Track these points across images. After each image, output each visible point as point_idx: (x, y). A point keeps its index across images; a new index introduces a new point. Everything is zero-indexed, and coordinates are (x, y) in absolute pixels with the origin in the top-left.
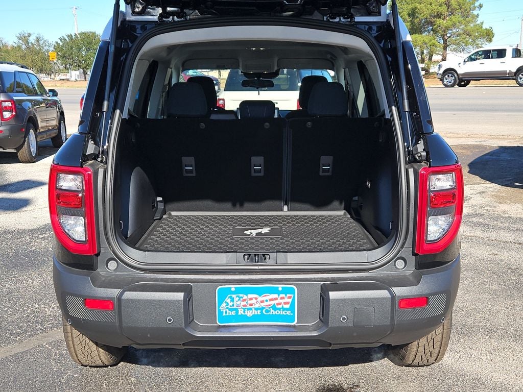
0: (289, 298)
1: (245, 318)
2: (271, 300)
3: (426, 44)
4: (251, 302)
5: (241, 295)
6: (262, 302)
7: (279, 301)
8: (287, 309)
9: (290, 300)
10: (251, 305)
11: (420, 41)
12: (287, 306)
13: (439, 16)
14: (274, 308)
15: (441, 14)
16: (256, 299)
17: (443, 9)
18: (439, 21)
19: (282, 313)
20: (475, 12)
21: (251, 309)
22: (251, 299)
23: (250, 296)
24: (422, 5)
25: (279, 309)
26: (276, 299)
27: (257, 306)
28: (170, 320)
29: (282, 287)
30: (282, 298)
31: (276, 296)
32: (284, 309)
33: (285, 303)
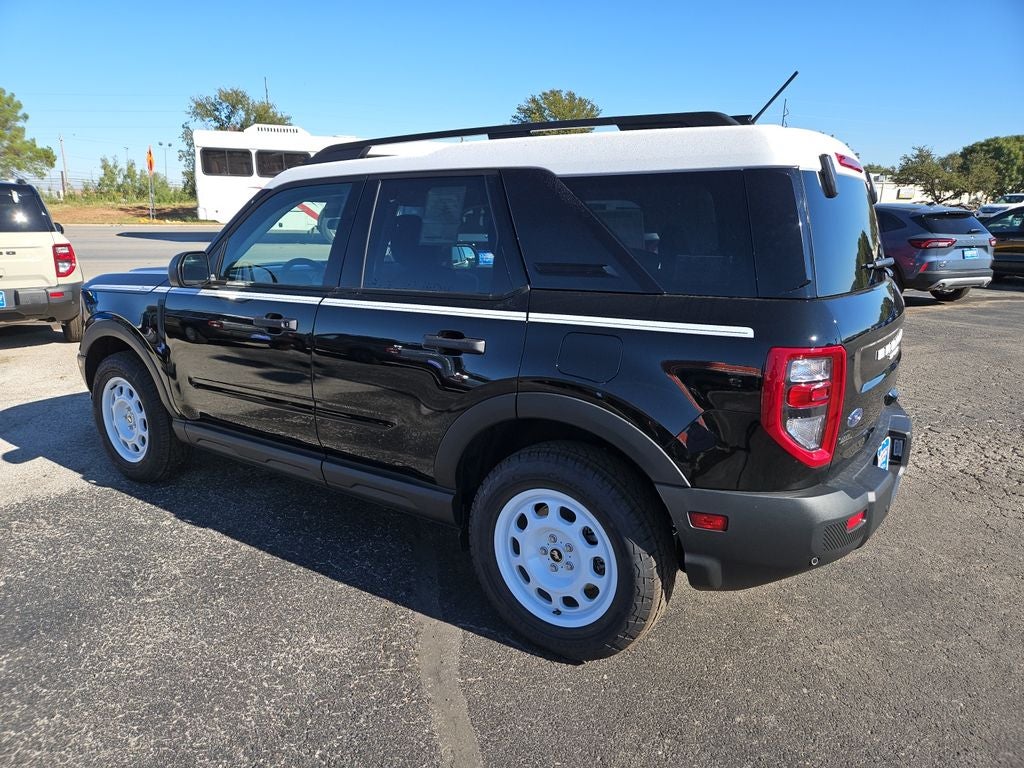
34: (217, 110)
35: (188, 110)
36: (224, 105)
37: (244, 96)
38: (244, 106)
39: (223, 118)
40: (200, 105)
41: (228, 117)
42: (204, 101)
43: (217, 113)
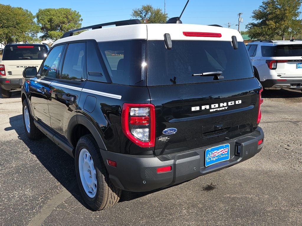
0: (227, 149)
1: (213, 161)
2: (221, 151)
3: (59, 36)
4: (215, 154)
5: (212, 152)
6: (218, 153)
7: (224, 151)
8: (226, 154)
9: (227, 150)
10: (215, 155)
11: (56, 34)
12: (226, 153)
13: (64, 23)
14: (222, 154)
15: (64, 22)
16: (217, 152)
17: (65, 20)
18: (64, 25)
19: (224, 156)
20: (80, 22)
21: (215, 157)
22: (215, 153)
23: (215, 151)
24: (55, 17)
25: (224, 155)
26: (223, 151)
27: (217, 155)
28: (195, 169)
29: (225, 145)
30: (225, 150)
31: (222, 149)
32: (225, 154)
33: (226, 152)
34: (141, 13)
35: (132, 14)
36: (144, 11)
37: (151, 7)
38: (151, 11)
39: (143, 16)
40: (135, 12)
41: (145, 16)
42: (137, 10)
43: (141, 14)
